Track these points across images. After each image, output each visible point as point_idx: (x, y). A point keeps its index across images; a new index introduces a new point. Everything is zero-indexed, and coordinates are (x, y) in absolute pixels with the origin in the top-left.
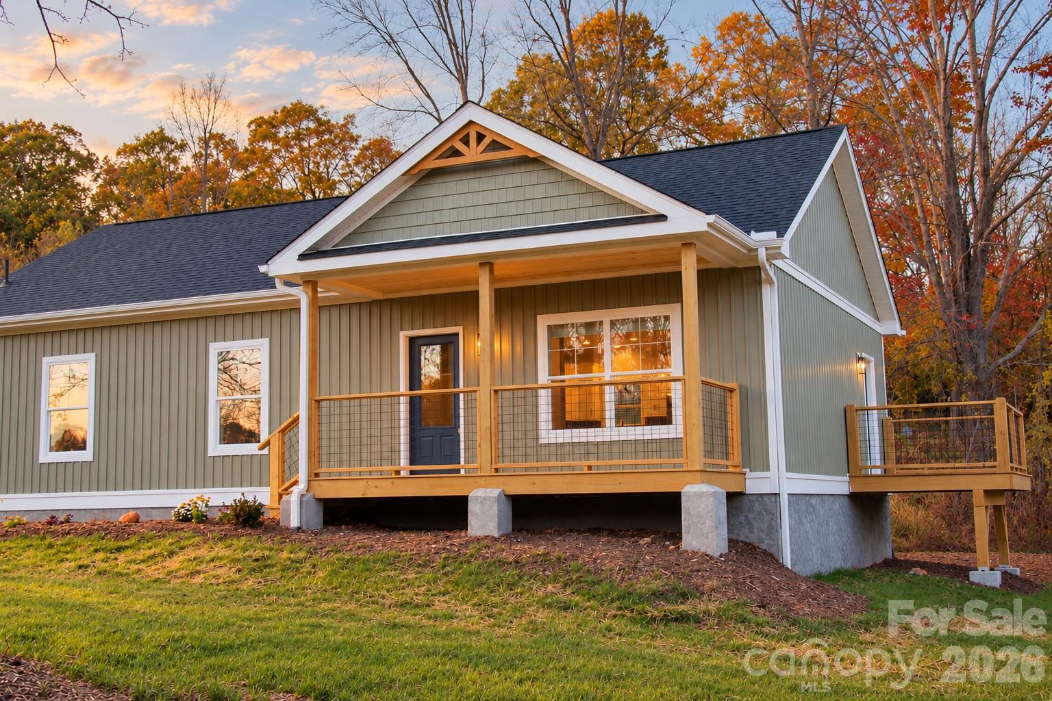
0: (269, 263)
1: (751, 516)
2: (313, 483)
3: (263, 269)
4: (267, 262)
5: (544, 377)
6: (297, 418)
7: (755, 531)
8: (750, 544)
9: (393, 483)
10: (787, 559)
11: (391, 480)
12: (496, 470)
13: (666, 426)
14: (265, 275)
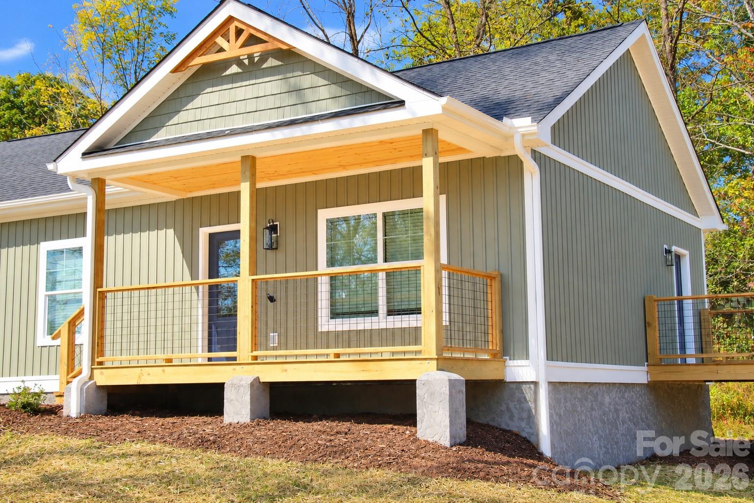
0: (57, 161)
1: (511, 405)
2: (95, 371)
3: (50, 167)
4: (55, 161)
5: (323, 267)
6: (83, 309)
7: (516, 419)
8: (510, 431)
9: (164, 371)
10: (546, 447)
11: (162, 368)
12: (256, 358)
13: (415, 316)
14: (54, 174)
